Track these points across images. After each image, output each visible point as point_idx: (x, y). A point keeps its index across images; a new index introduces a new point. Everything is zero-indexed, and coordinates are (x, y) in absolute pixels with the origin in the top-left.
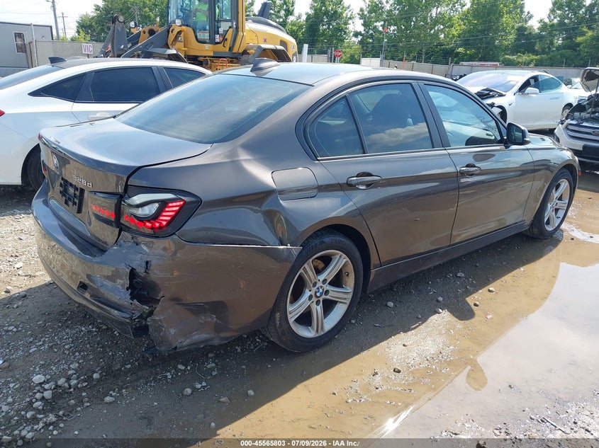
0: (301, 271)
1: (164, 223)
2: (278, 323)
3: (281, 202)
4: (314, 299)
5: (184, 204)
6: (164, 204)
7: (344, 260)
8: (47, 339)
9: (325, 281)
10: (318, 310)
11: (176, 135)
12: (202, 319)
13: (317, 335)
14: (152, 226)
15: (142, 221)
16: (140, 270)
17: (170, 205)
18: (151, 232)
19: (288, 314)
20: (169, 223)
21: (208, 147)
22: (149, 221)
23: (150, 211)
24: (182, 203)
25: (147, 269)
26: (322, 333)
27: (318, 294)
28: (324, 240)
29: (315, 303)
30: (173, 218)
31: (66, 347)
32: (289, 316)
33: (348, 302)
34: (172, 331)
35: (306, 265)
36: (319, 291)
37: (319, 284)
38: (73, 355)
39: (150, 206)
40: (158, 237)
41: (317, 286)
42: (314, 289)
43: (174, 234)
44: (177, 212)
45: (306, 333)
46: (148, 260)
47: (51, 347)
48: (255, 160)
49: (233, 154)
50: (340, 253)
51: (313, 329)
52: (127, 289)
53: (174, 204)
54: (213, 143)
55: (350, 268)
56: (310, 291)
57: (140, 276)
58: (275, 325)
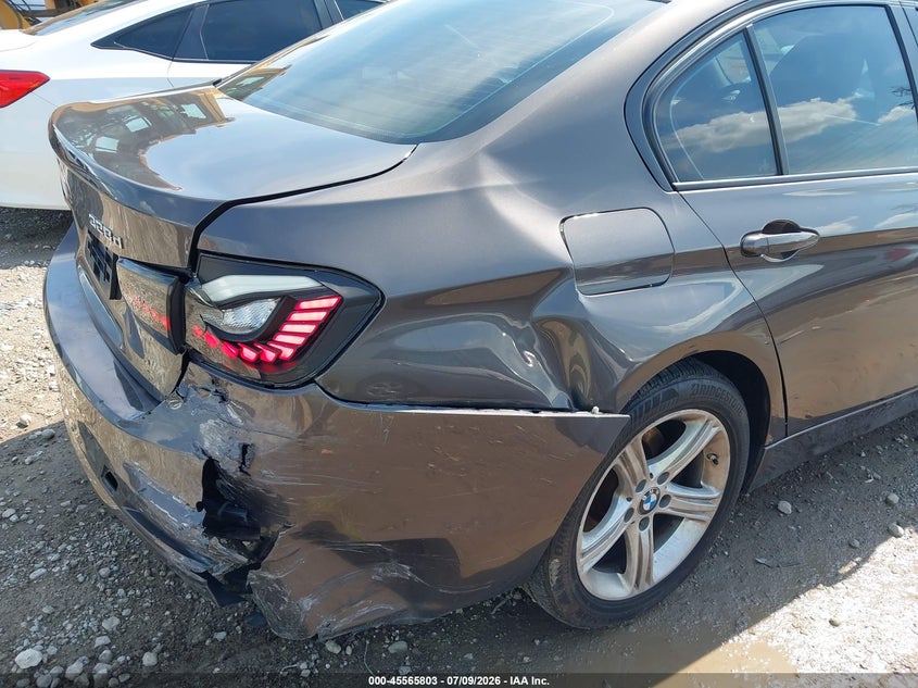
0: (617, 461)
1: (288, 352)
2: (555, 579)
3: (582, 298)
4: (637, 517)
5: (338, 305)
6: (288, 303)
7: (714, 430)
8: (69, 548)
9: (663, 477)
10: (641, 537)
11: (343, 122)
12: (378, 572)
13: (637, 592)
14: (258, 358)
15: (235, 344)
16: (230, 466)
17: (305, 305)
18: (255, 373)
19: (578, 556)
20: (300, 351)
21: (405, 151)
22: (251, 346)
23: (255, 317)
24: (334, 301)
25: (244, 463)
26: (647, 587)
27: (647, 507)
28: (675, 387)
29: (637, 524)
30: (311, 339)
31: (103, 572)
32: (580, 561)
33: (708, 518)
34: (307, 603)
35: (628, 449)
36: (648, 500)
37: (651, 484)
38: (114, 592)
39: (256, 305)
40: (272, 387)
41: (646, 489)
42: (641, 495)
43: (312, 381)
44: (321, 326)
45: (614, 589)
46: (248, 442)
47: (72, 568)
48: (523, 187)
49: (467, 172)
50: (707, 415)
51: (628, 579)
52: (200, 506)
53: (315, 304)
54: (416, 141)
55: (725, 446)
56: (629, 499)
57: (229, 478)
58: (547, 583)
